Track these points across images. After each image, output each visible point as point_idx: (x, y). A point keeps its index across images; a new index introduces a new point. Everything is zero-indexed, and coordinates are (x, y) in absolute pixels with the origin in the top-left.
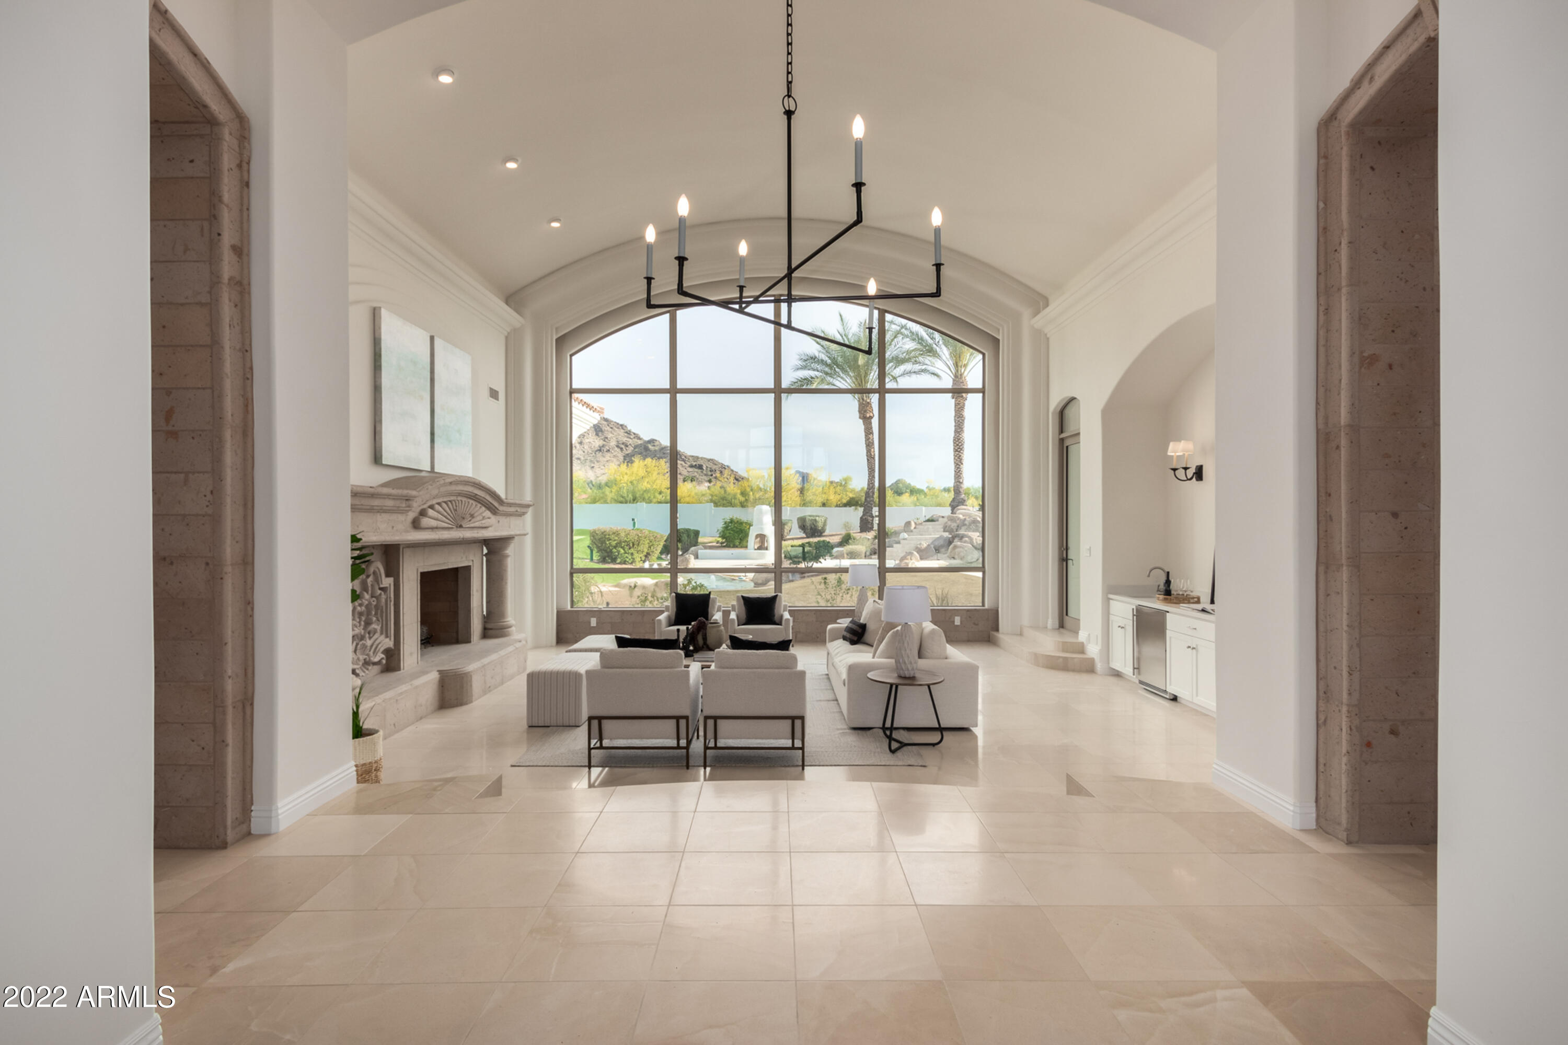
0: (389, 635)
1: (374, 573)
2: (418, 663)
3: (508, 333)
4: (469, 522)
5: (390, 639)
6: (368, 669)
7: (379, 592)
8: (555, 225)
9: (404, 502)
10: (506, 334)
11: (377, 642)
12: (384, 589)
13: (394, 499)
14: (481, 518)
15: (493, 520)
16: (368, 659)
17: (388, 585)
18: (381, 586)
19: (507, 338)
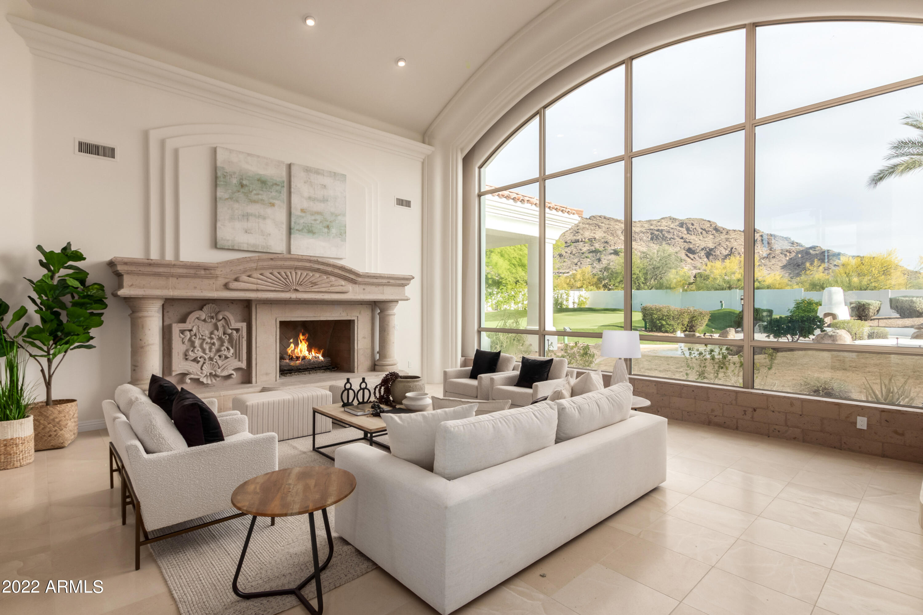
0: (241, 360)
1: (223, 318)
2: (276, 381)
3: (424, 160)
4: (311, 288)
5: (242, 363)
6: (216, 380)
7: (230, 331)
8: (402, 64)
9: (203, 270)
10: (422, 160)
11: (228, 363)
12: (237, 330)
13: (186, 268)
14: (330, 285)
15: (350, 287)
16: (214, 373)
17: (240, 328)
18: (230, 328)
19: (423, 163)
